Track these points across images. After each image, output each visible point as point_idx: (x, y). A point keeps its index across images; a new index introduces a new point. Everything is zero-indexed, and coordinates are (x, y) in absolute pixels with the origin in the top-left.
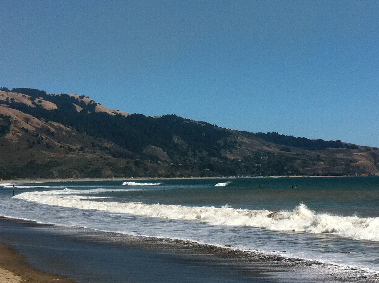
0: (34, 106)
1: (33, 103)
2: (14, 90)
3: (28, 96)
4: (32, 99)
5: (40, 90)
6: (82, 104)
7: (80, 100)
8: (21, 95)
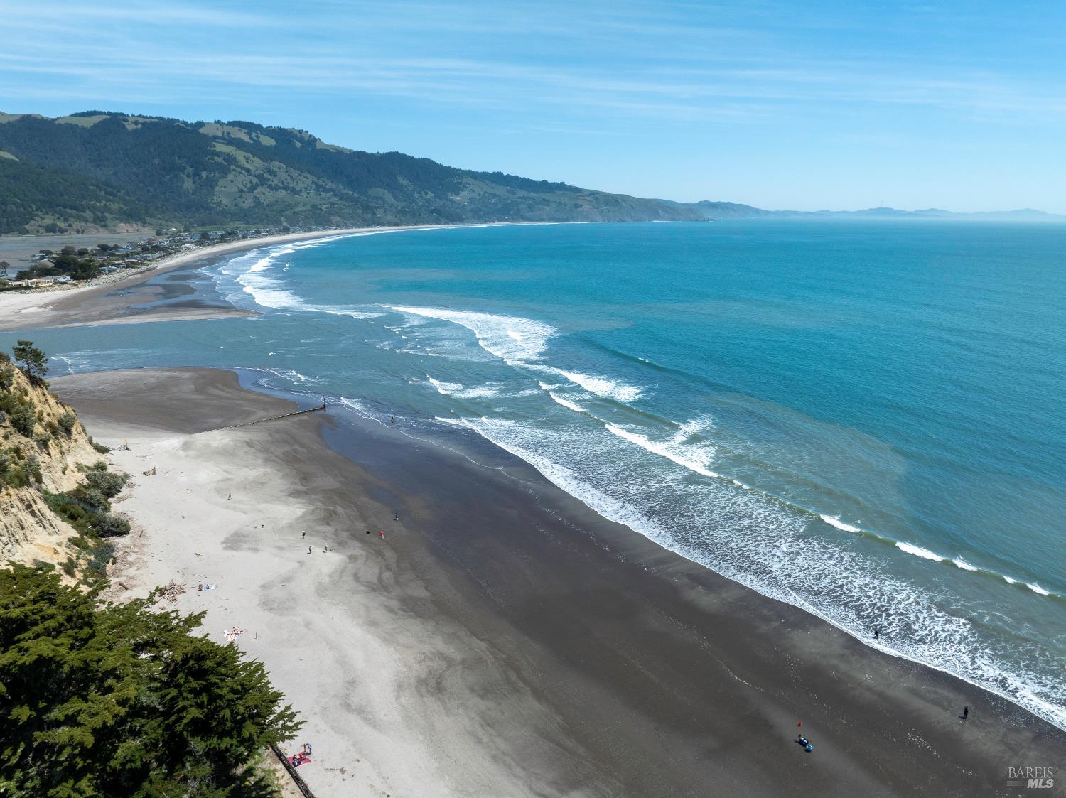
0: (251, 142)
1: (251, 138)
2: (230, 124)
3: (244, 131)
4: (249, 134)
5: (256, 123)
6: (301, 140)
7: (299, 135)
8: (237, 128)
